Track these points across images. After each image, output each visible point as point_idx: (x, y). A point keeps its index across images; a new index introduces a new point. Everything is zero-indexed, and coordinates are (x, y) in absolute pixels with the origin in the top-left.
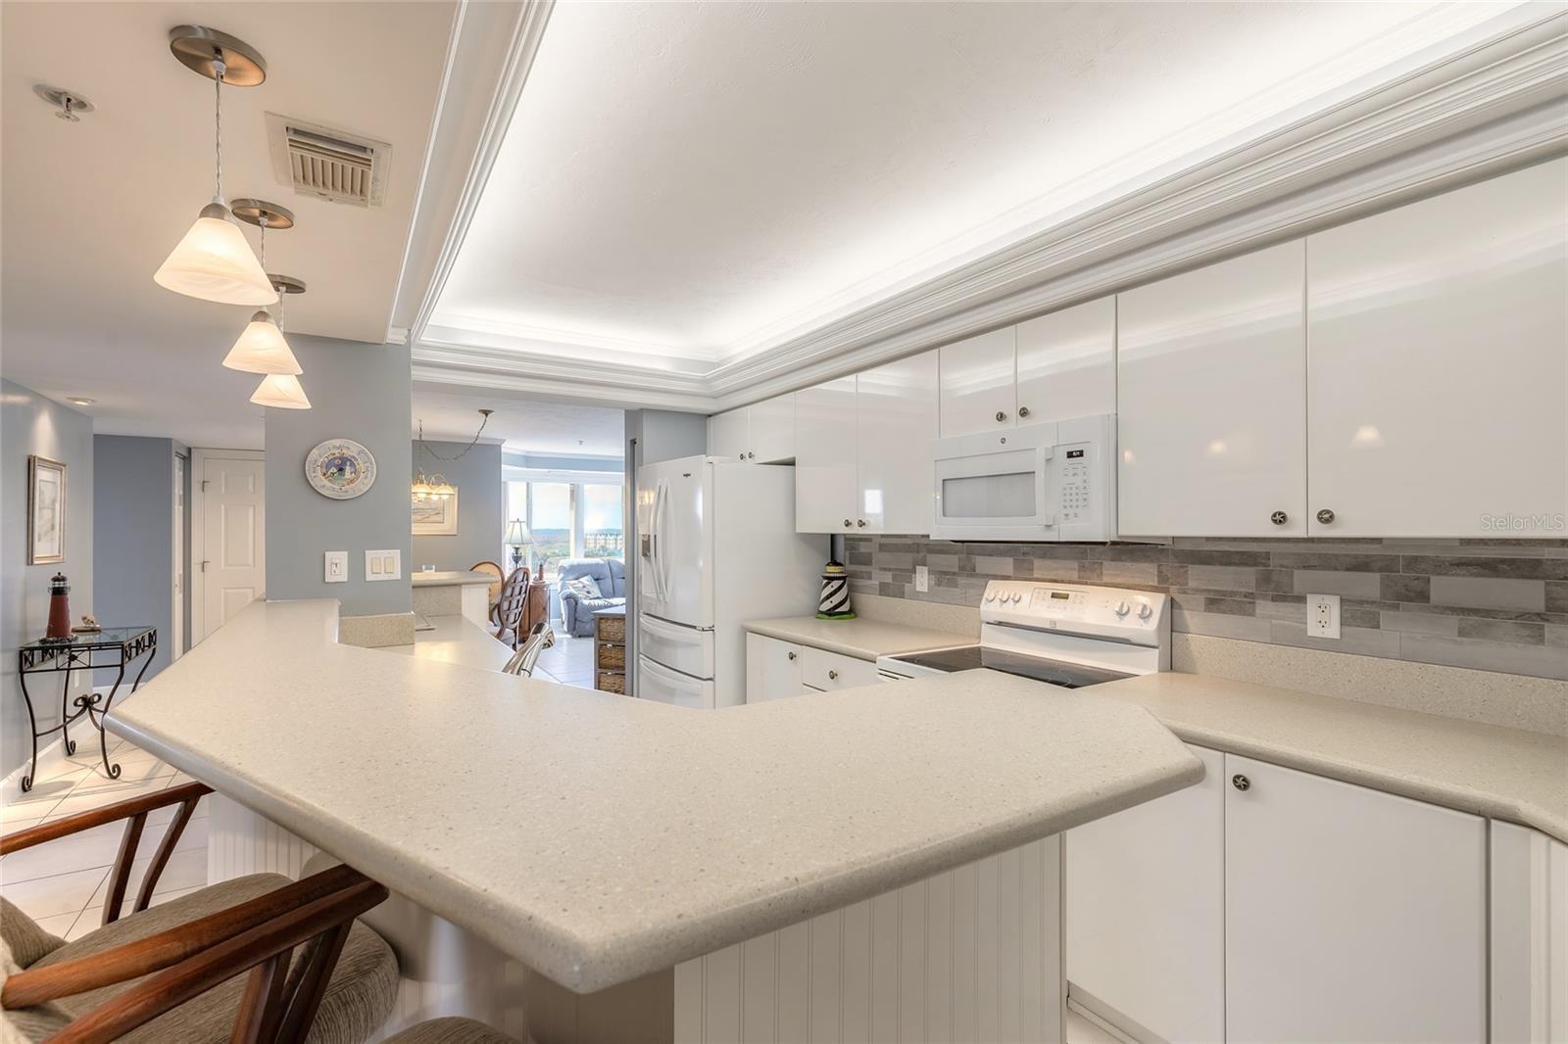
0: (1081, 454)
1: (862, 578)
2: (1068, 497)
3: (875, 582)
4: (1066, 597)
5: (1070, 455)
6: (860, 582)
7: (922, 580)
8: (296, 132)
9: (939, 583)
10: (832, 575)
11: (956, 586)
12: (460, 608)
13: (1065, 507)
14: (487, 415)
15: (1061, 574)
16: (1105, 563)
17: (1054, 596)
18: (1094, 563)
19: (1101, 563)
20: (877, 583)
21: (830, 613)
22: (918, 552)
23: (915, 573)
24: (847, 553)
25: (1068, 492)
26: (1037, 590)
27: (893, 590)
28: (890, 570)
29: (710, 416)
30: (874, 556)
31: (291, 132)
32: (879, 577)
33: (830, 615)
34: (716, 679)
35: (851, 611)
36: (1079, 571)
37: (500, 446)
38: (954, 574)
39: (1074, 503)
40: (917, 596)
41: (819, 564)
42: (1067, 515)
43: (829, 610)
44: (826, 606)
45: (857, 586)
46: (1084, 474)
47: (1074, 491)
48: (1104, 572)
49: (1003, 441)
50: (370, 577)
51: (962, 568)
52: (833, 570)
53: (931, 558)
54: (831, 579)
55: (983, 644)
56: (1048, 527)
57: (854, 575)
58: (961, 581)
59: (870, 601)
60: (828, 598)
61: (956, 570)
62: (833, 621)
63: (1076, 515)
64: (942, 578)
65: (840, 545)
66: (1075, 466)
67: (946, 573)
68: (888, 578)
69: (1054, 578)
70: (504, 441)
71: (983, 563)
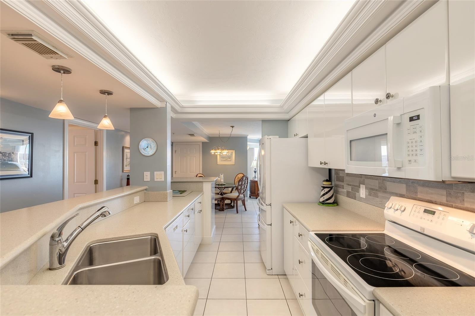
0: (418, 117)
1: (341, 188)
2: (410, 149)
3: (345, 190)
4: (433, 213)
5: (411, 119)
6: (340, 190)
7: (363, 192)
8: (12, 35)
9: (370, 195)
10: (325, 186)
11: (377, 197)
12: (203, 189)
13: (409, 155)
14: (233, 127)
15: (434, 198)
16: (466, 193)
17: (426, 211)
18: (458, 192)
19: (463, 193)
20: (346, 191)
21: (323, 203)
22: (361, 177)
23: (360, 188)
24: (336, 176)
25: (410, 145)
26: (415, 206)
27: (352, 195)
28: (350, 185)
29: (289, 120)
30: (344, 177)
31: (10, 35)
32: (347, 189)
33: (323, 204)
34: (272, 225)
35: (334, 203)
36: (447, 196)
37: (247, 137)
38: (377, 190)
39: (414, 153)
40: (361, 199)
41: (320, 180)
42: (410, 161)
43: (324, 201)
44: (322, 199)
45: (339, 191)
46: (421, 131)
47: (414, 144)
48: (465, 199)
49: (375, 115)
50: (155, 180)
51: (380, 188)
52: (326, 184)
53: (367, 181)
54: (324, 188)
55: (385, 232)
56: (399, 169)
57: (337, 186)
58: (380, 194)
59: (343, 199)
60: (324, 195)
61: (377, 188)
62: (324, 207)
63: (415, 161)
64: (372, 191)
65: (333, 173)
66: (414, 127)
67: (372, 189)
68: (349, 189)
69: (430, 199)
70: (248, 135)
71: (390, 186)
